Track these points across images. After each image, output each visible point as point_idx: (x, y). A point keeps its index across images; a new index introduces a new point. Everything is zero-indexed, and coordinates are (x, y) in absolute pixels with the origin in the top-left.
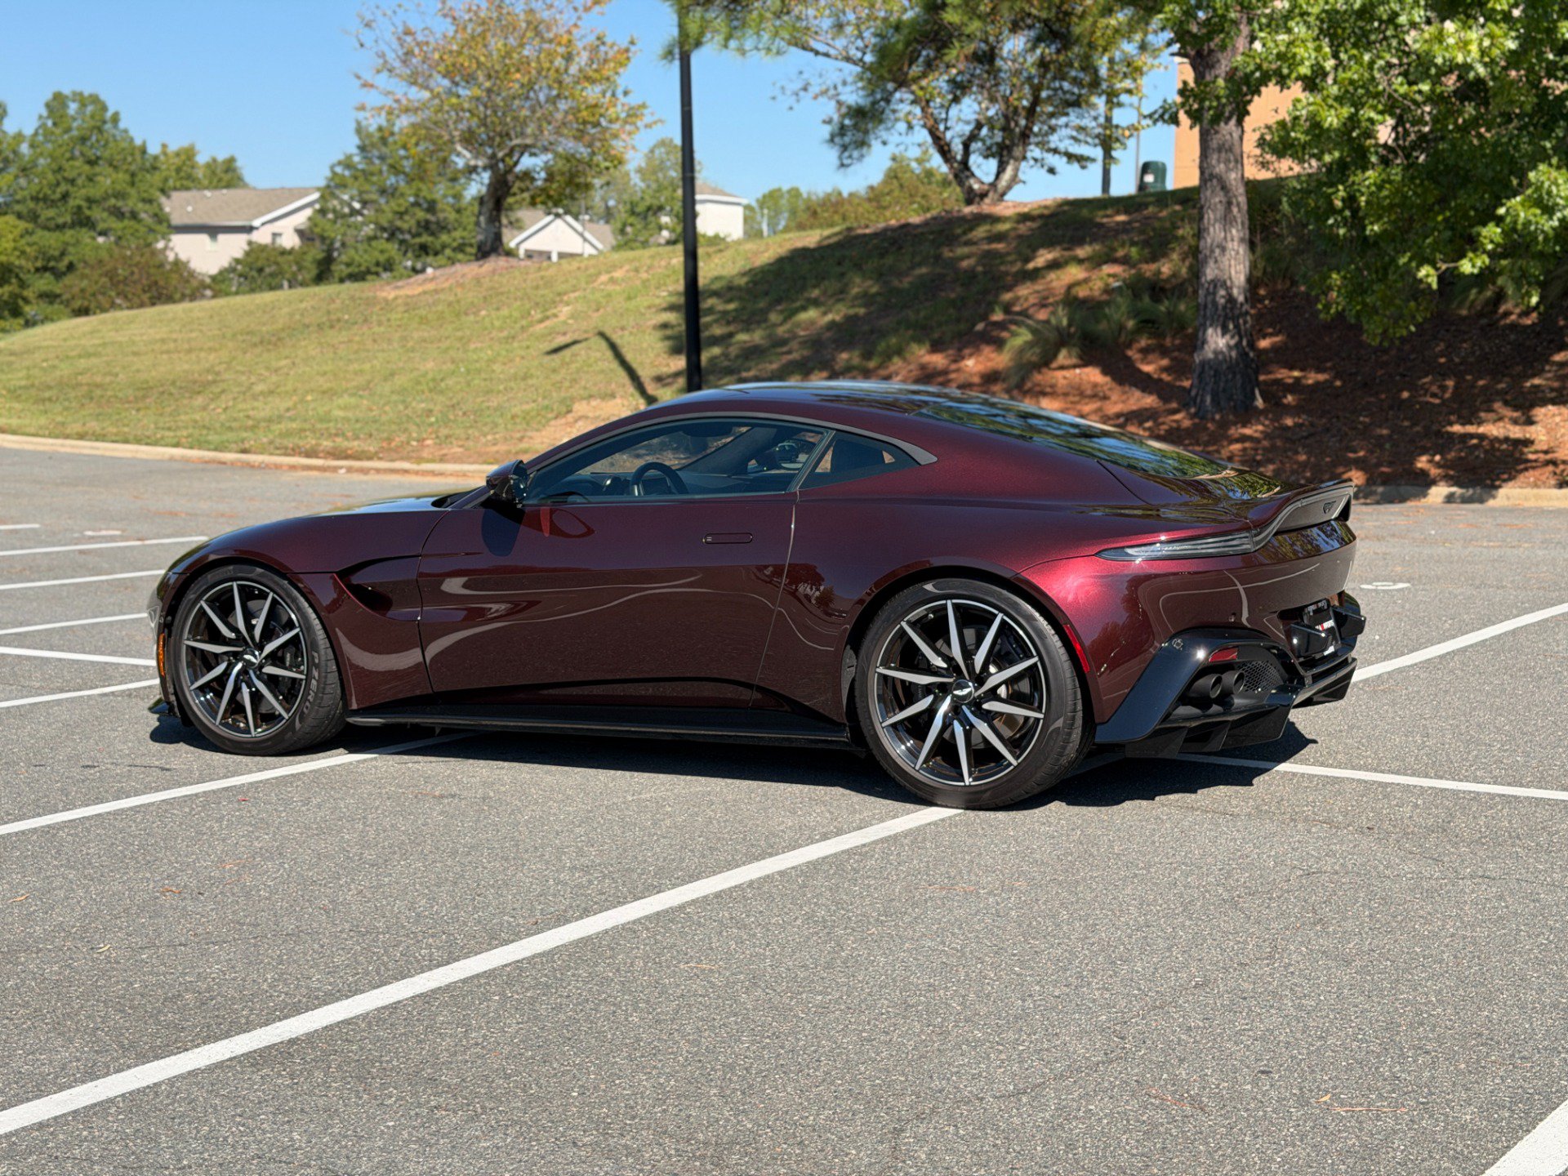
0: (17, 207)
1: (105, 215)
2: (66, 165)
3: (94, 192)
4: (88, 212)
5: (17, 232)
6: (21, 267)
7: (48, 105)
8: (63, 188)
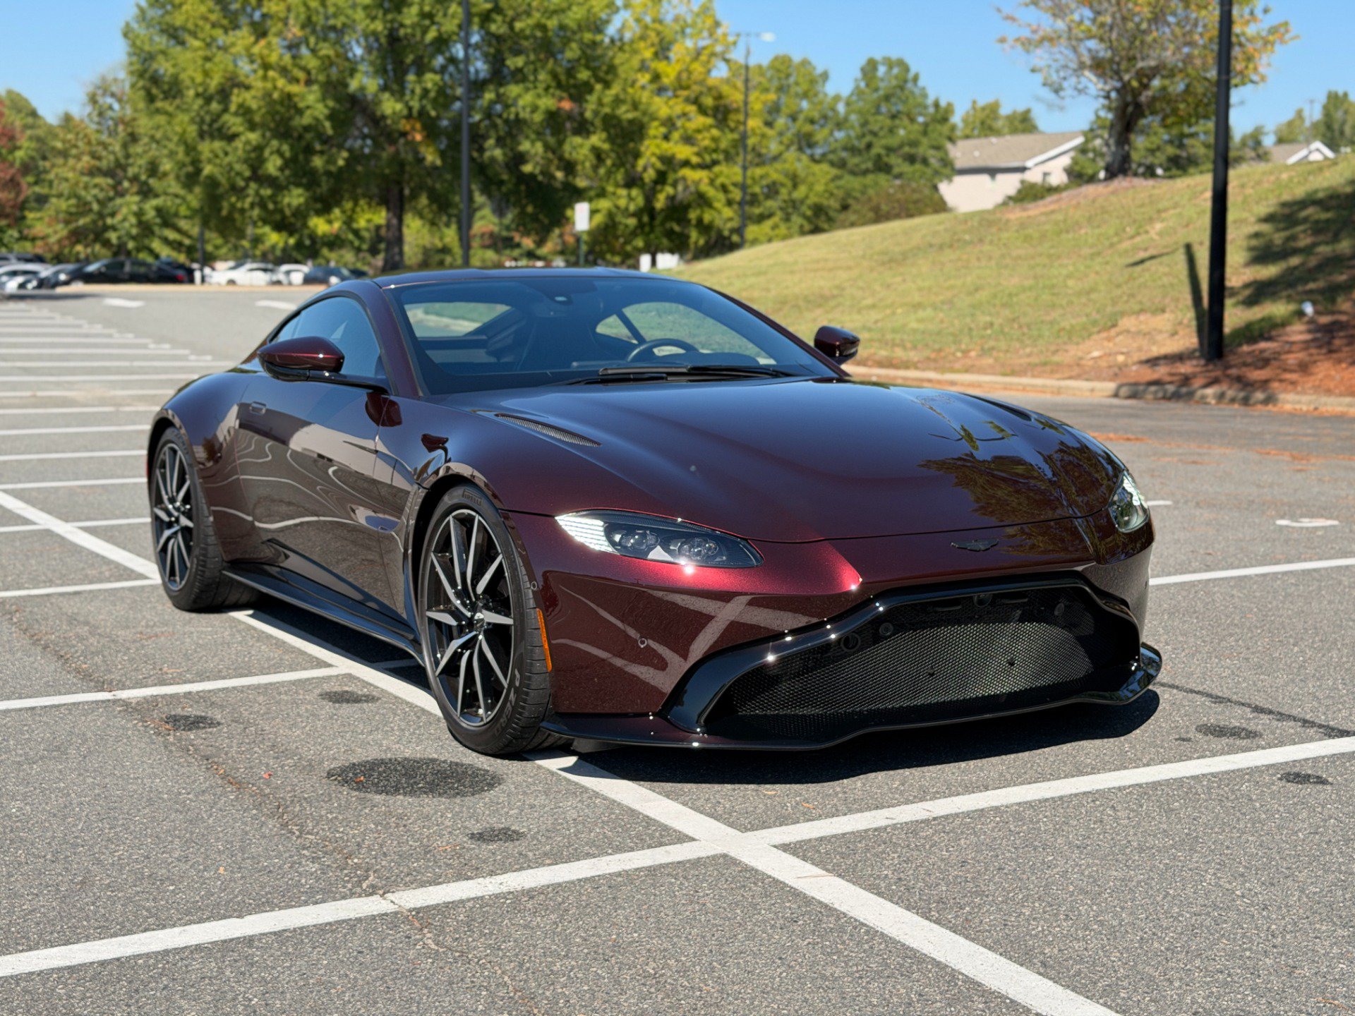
0: (831, 157)
1: (900, 161)
2: (871, 119)
3: (893, 141)
4: (885, 159)
5: (829, 177)
6: (829, 207)
7: (863, 70)
8: (868, 138)
